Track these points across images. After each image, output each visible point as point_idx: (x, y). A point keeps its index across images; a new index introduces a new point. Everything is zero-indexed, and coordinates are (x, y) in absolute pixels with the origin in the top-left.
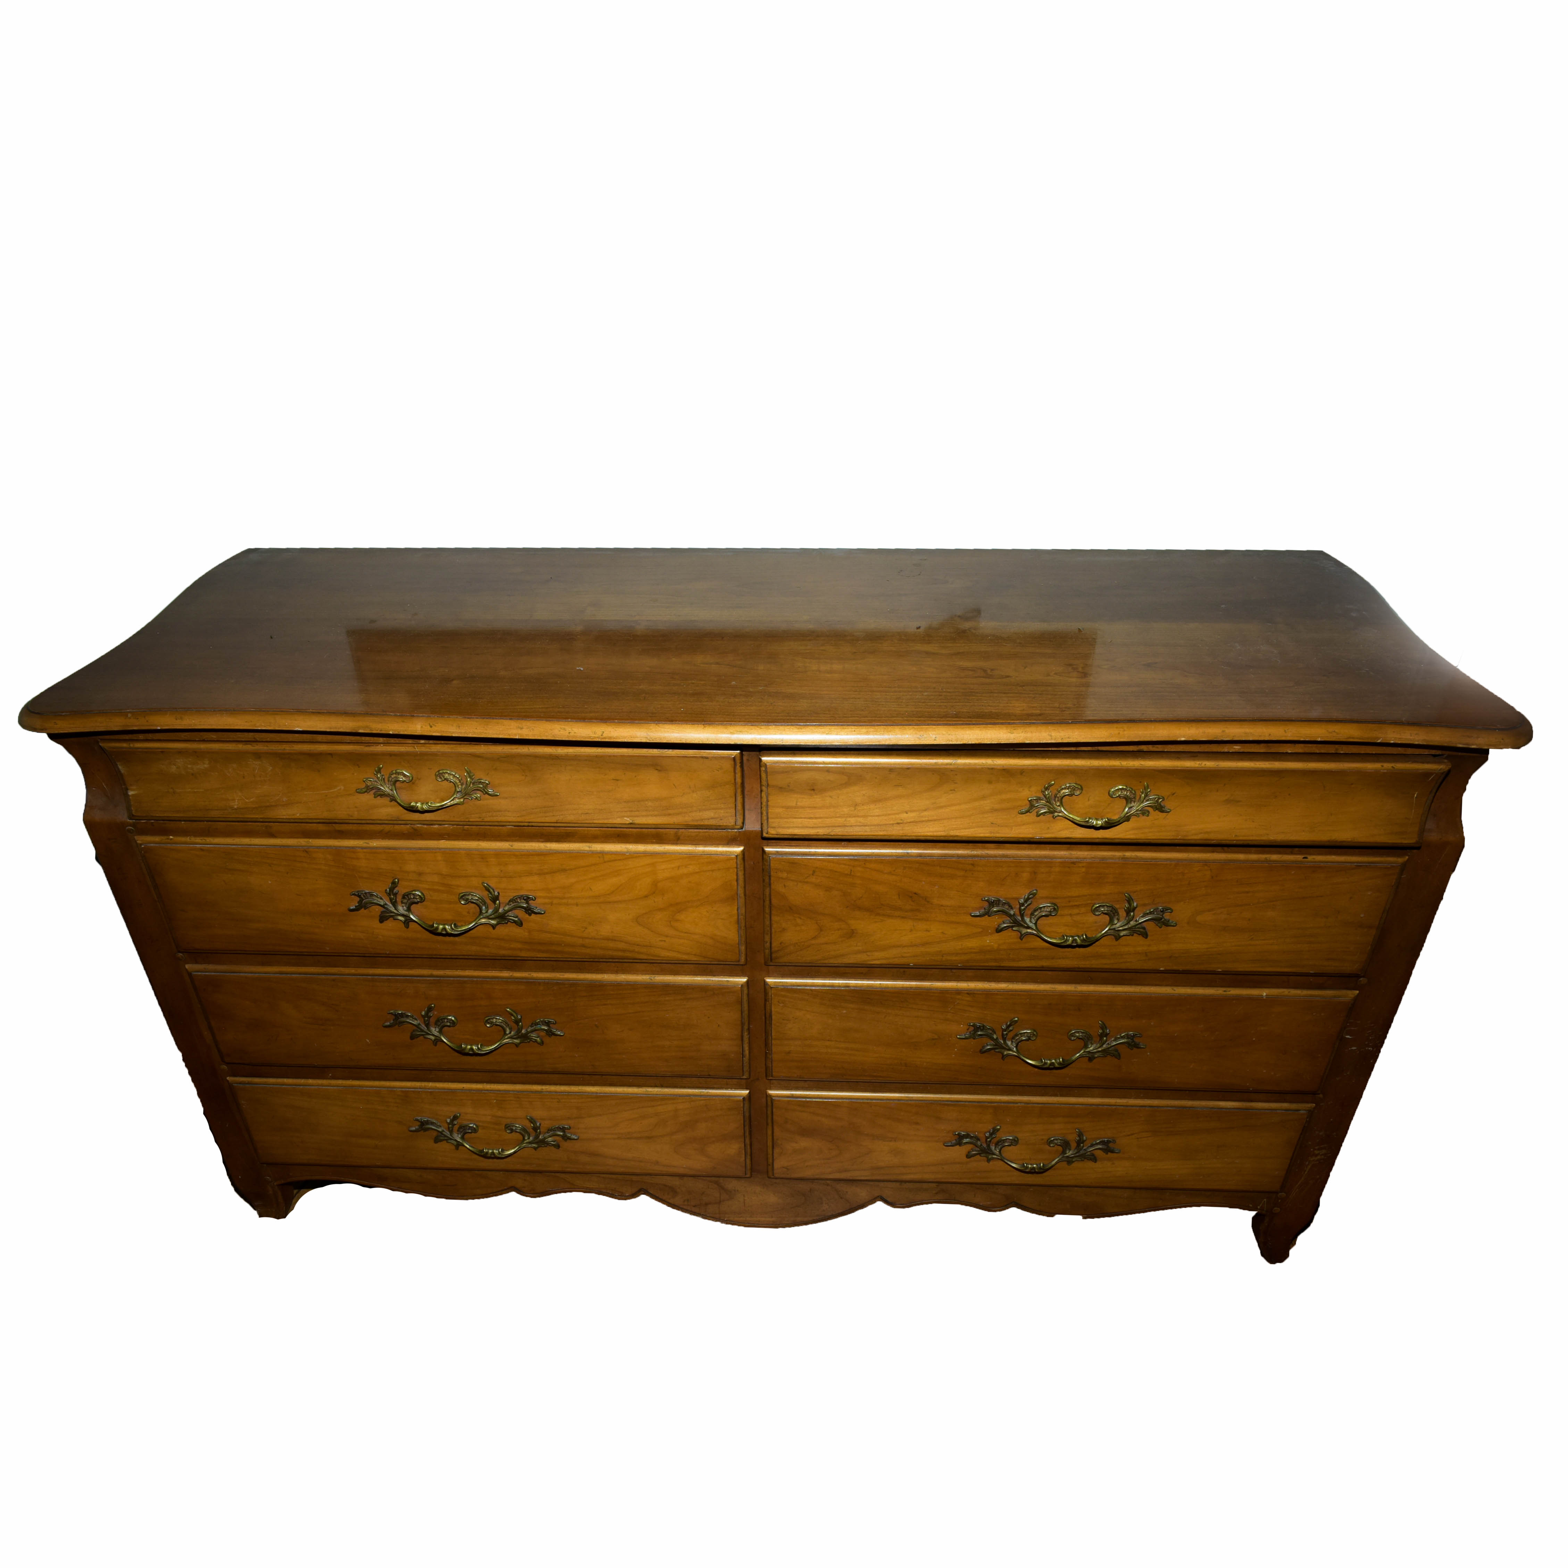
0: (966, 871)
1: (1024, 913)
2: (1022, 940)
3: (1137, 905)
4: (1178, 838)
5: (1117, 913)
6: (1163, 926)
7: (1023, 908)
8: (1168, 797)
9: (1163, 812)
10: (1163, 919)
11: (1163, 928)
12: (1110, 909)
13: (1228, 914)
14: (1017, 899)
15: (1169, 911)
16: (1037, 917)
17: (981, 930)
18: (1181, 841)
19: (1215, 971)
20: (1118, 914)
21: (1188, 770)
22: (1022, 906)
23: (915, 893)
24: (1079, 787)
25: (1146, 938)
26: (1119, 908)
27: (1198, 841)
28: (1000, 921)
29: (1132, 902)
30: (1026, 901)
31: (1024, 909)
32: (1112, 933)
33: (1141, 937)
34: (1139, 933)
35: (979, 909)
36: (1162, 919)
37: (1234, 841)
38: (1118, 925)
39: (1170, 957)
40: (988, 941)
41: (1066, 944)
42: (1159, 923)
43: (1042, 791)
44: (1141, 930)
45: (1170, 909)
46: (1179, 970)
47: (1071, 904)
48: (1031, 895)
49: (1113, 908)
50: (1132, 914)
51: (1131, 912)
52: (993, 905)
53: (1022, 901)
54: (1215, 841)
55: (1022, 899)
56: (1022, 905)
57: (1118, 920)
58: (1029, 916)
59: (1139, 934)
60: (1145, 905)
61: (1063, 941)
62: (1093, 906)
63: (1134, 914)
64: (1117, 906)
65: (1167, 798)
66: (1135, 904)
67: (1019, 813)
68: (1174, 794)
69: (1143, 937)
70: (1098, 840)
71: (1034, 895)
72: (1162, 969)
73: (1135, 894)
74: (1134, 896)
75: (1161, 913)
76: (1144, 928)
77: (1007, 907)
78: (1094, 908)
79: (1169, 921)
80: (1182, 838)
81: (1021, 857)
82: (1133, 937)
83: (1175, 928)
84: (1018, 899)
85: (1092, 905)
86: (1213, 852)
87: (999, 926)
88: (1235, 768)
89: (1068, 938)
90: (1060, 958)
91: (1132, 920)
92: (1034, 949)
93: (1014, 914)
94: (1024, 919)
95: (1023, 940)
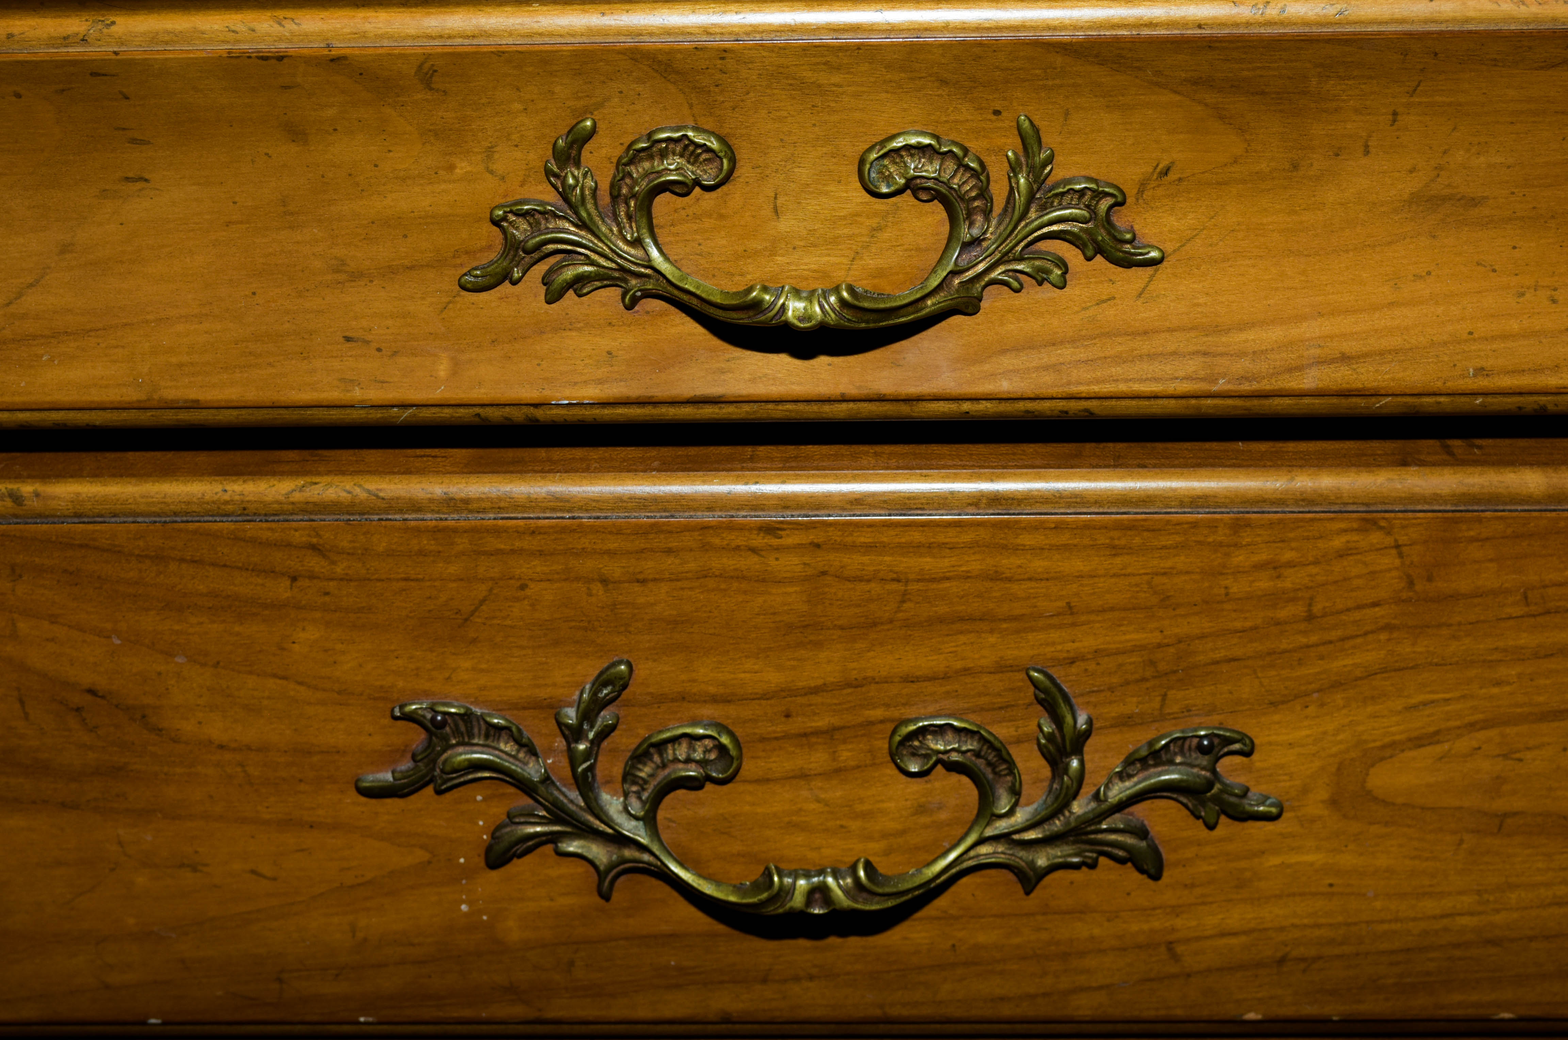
0: (294, 579)
1: (591, 768)
2: (606, 896)
3: (1090, 722)
4: (1215, 388)
5: (1005, 761)
6: (1223, 819)
7: (582, 747)
8: (1142, 187)
9: (1127, 262)
10: (1217, 786)
11: (1219, 831)
12: (970, 745)
13: (1505, 756)
14: (554, 708)
15: (1237, 746)
16: (650, 787)
17: (421, 855)
18: (1230, 402)
19: (1488, 1020)
20: (1011, 765)
21: (1203, 38)
22: (577, 740)
23: (92, 692)
24: (714, 144)
25: (1156, 876)
26: (1018, 741)
27: (1307, 401)
28: (498, 811)
29: (1064, 709)
30: (588, 714)
31: (587, 755)
32: (1002, 859)
33: (1131, 876)
34: (1121, 853)
35: (386, 758)
36: (1210, 785)
37: (1475, 394)
38: (1020, 817)
39: (1282, 961)
40: (464, 907)
41: (781, 911)
42: (1203, 804)
43: (548, 173)
44: (1129, 840)
45: (1243, 738)
46: (1327, 1021)
47: (798, 724)
48: (605, 685)
49: (983, 739)
50: (1075, 763)
51: (1069, 755)
52: (446, 739)
53: (571, 715)
54: (1385, 401)
55: (570, 705)
56: (574, 734)
57: (1016, 792)
58: (618, 786)
59: (1121, 861)
60: (1126, 722)
61: (765, 896)
62: (894, 732)
63: (1082, 763)
64: (1002, 732)
65: (1140, 193)
66: (1082, 720)
67: (463, 288)
68: (1166, 172)
69: (1141, 871)
70: (844, 406)
71: (622, 684)
72: (1251, 1016)
73: (1074, 670)
74: (1067, 679)
75: (1204, 760)
76: (1142, 833)
77: (508, 747)
78: (897, 738)
79: (1246, 792)
80: (1230, 387)
81: (532, 509)
82: (1094, 874)
83: (1269, 826)
84: (551, 707)
85: (890, 727)
86: (1404, 463)
87: (493, 836)
88: (1426, 21)
89: (788, 881)
90: (797, 979)
91: (1075, 797)
92: (673, 936)
93: (546, 779)
94: (596, 799)
95: (616, 896)
